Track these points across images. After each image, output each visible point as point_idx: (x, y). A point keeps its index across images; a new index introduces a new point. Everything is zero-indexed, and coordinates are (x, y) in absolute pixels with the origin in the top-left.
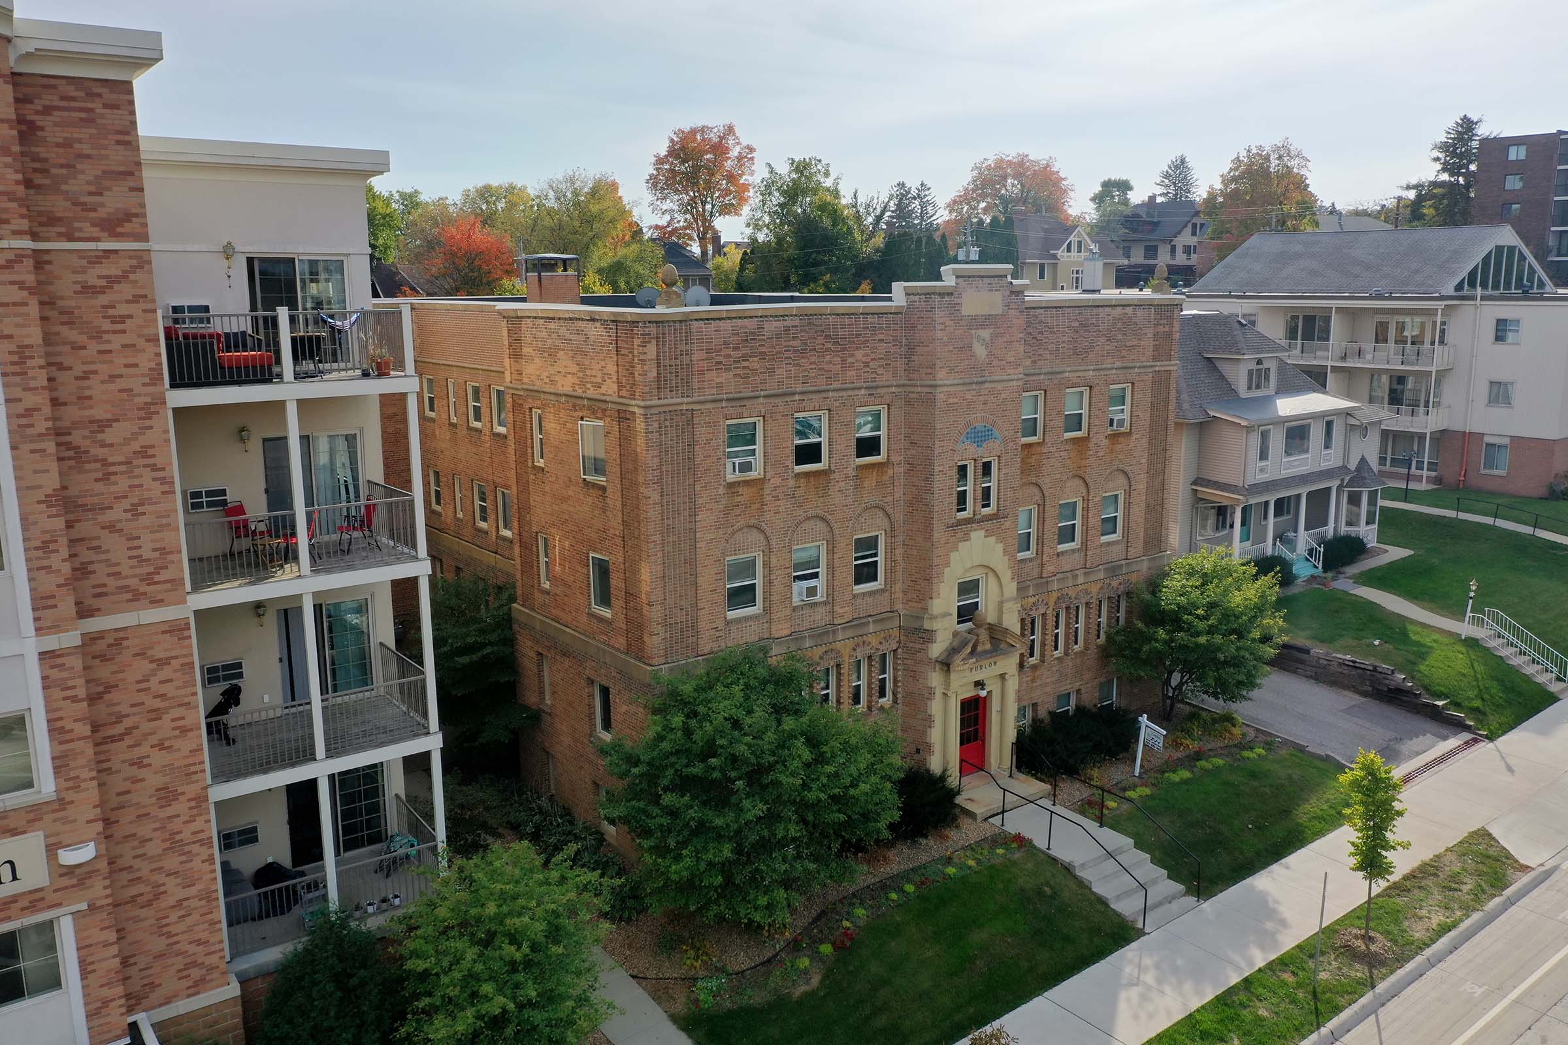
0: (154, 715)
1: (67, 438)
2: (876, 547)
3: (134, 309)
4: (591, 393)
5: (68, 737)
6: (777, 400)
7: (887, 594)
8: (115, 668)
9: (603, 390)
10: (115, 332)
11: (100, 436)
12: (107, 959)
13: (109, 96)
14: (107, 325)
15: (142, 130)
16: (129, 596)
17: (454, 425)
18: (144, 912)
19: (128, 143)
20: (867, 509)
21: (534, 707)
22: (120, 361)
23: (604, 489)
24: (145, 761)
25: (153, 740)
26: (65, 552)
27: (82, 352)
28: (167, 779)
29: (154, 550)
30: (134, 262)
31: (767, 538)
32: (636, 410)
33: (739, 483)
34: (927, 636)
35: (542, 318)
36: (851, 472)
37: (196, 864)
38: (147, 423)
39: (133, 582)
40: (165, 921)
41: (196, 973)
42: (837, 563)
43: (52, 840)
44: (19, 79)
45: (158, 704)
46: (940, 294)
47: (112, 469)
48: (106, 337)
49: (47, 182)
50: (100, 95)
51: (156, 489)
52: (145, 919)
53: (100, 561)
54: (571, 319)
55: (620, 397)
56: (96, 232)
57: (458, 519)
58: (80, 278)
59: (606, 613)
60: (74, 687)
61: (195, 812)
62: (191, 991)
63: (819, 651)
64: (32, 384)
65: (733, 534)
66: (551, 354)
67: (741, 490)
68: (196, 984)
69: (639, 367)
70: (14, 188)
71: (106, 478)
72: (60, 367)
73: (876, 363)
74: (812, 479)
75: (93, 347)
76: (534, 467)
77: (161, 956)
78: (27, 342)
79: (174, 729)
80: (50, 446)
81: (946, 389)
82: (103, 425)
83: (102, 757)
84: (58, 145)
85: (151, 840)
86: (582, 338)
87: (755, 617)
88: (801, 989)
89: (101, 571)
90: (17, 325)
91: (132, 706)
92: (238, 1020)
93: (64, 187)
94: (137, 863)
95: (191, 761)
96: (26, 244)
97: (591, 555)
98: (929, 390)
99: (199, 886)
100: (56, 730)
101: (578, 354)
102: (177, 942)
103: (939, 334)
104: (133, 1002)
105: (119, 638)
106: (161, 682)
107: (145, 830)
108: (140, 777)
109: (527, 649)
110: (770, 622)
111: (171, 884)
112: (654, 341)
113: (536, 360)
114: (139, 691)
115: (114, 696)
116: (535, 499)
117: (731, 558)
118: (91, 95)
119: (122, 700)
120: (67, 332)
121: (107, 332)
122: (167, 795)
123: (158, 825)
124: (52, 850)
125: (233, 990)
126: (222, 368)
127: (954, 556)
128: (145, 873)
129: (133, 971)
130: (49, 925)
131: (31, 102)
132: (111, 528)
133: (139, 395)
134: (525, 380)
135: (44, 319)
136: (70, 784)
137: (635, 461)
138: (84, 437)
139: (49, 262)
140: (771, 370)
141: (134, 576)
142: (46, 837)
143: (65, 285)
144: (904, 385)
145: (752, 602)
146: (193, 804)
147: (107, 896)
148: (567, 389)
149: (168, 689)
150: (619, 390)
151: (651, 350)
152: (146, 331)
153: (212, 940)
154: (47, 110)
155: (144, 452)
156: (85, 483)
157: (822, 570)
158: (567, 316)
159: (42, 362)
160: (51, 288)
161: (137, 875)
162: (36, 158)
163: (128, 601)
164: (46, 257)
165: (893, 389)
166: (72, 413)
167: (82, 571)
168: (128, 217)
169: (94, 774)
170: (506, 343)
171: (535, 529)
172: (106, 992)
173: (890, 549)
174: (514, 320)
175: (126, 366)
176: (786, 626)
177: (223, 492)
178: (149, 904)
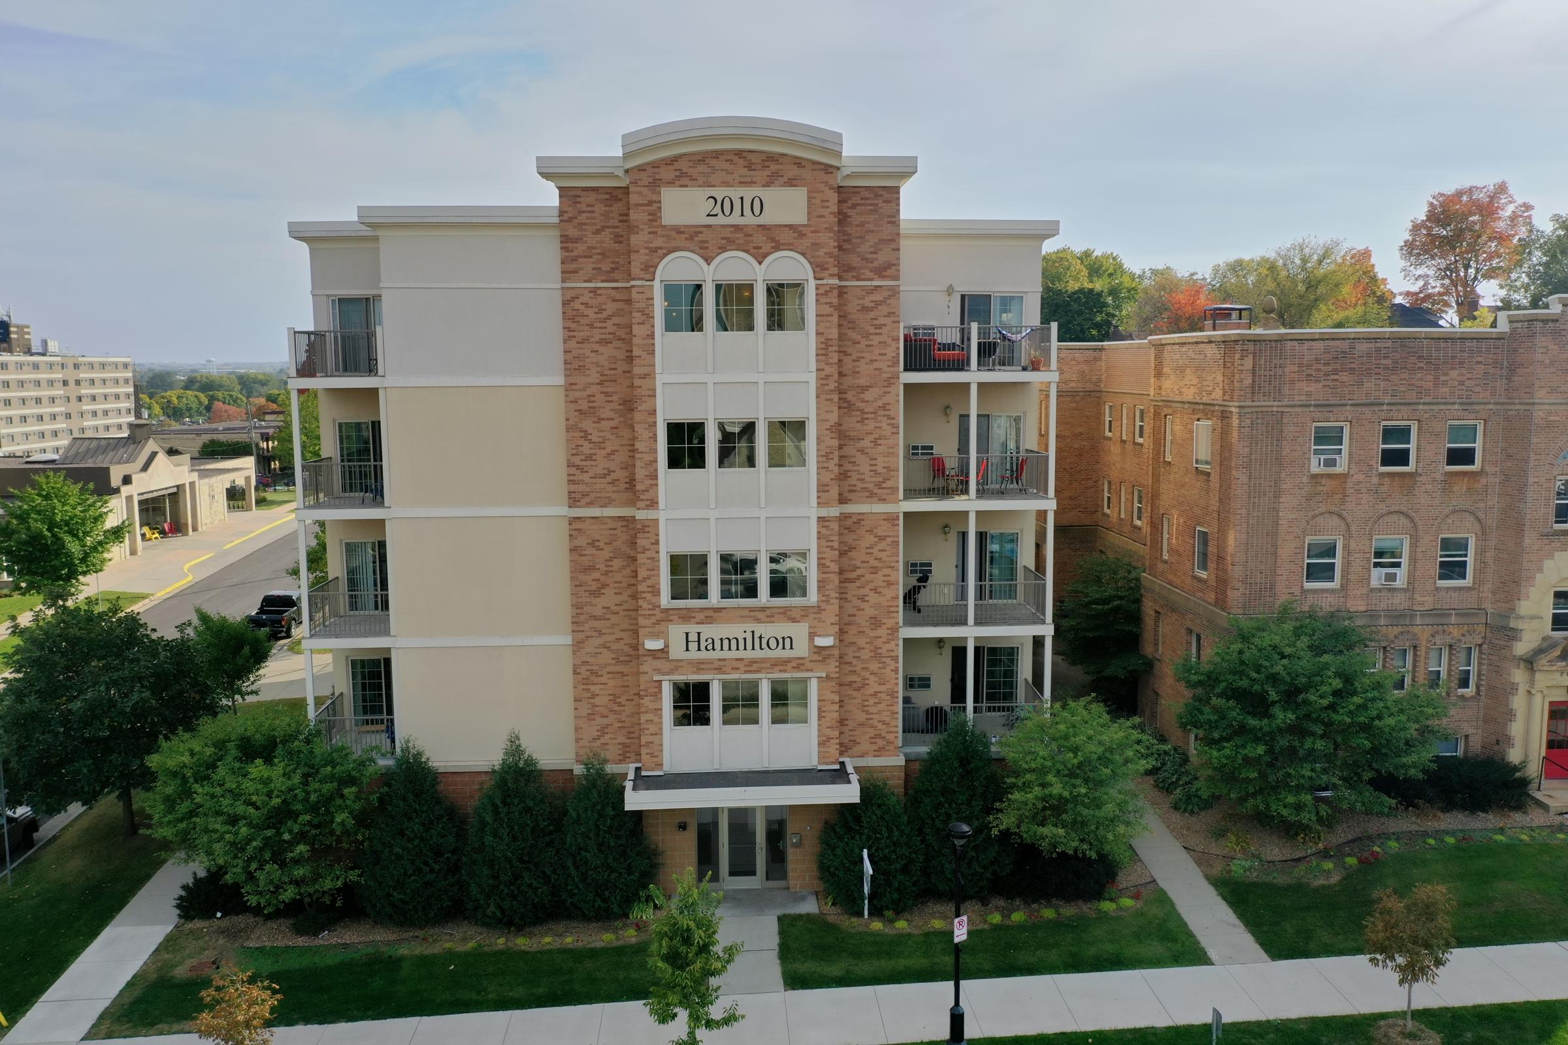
0: (873, 570)
1: (845, 396)
2: (1466, 550)
3: (888, 321)
4: (1205, 400)
5: (827, 570)
6: (1364, 409)
7: (1474, 592)
8: (855, 537)
9: (1213, 397)
10: (876, 334)
11: (862, 396)
12: (833, 715)
13: (886, 196)
14: (872, 330)
15: (904, 215)
16: (868, 494)
17: (1123, 442)
18: (855, 694)
19: (894, 222)
20: (1454, 512)
21: (1150, 657)
22: (877, 351)
23: (1208, 474)
24: (866, 598)
25: (871, 586)
26: (836, 460)
27: (858, 346)
28: (877, 612)
29: (884, 468)
30: (890, 293)
31: (1347, 525)
32: (1233, 409)
33: (1322, 475)
34: (1513, 635)
35: (1178, 344)
36: (1439, 477)
37: (887, 671)
38: (888, 389)
39: (871, 486)
40: (866, 703)
41: (881, 743)
42: (1419, 555)
43: (812, 630)
44: (841, 189)
45: (876, 563)
46: (1543, 321)
47: (866, 416)
48: (871, 337)
49: (850, 247)
50: (882, 196)
51: (888, 430)
52: (855, 698)
53: (854, 471)
54: (1197, 343)
55: (1224, 400)
56: (872, 275)
57: (1121, 519)
58: (861, 302)
59: (1203, 575)
60: (833, 541)
61: (890, 637)
62: (876, 753)
63: (1396, 630)
64: (831, 361)
65: (1314, 517)
66: (1181, 371)
67: (1323, 481)
68: (879, 750)
69: (1237, 376)
70: (832, 250)
71: (862, 421)
72: (846, 354)
73: (1472, 383)
74: (1396, 479)
75: (864, 342)
76: (1165, 462)
77: (862, 724)
78: (830, 337)
79: (884, 581)
80: (836, 397)
81: (1545, 407)
82: (864, 389)
83: (842, 591)
84: (857, 226)
85: (863, 648)
86: (1202, 357)
87: (1332, 591)
88: (1321, 882)
89: (854, 476)
90: (826, 328)
91: (862, 562)
92: (902, 782)
93: (858, 250)
94: (855, 661)
95: (891, 604)
96: (835, 281)
97: (1198, 528)
98: (1527, 407)
99: (888, 686)
100: (821, 565)
101: (1199, 369)
102: (872, 719)
103: (1539, 357)
104: (843, 749)
105: (860, 519)
106: (880, 551)
107: (862, 641)
108: (862, 607)
109: (1149, 607)
110: (1346, 597)
111: (872, 680)
112: (1251, 356)
113: (1172, 377)
114: (867, 554)
115: (852, 554)
116: (1164, 487)
117: (1312, 537)
118: (877, 196)
119: (858, 556)
120: (853, 335)
121: (871, 334)
122: (876, 623)
123: (868, 640)
124: (812, 636)
125: (900, 761)
126: (935, 360)
127: (1548, 564)
128: (858, 669)
129: (845, 729)
130: (805, 681)
131: (846, 202)
132: (862, 451)
133: (885, 372)
134: (1163, 393)
135: (840, 325)
136: (825, 598)
137: (1230, 450)
138: (854, 396)
139: (846, 293)
140: (1360, 384)
141: (871, 482)
142: (810, 627)
143: (852, 307)
144: (1503, 404)
145: (1331, 579)
146: (889, 632)
147: (836, 673)
148: (1190, 398)
149: (883, 555)
150: (1224, 395)
151: (1248, 363)
152: (892, 334)
153: (892, 724)
154: (854, 206)
155: (884, 407)
156: (851, 423)
157: (1404, 561)
158: (1193, 340)
159: (836, 349)
160: (845, 308)
161: (854, 669)
162: (845, 233)
163: (867, 497)
164: (845, 290)
165: (1491, 407)
166: (848, 381)
167: (843, 476)
168: (889, 266)
169: (837, 595)
170: (1153, 366)
171: (1162, 512)
172: (830, 733)
173: (1481, 552)
174: (1160, 347)
175: (880, 354)
176: (1363, 603)
177: (931, 448)
178: (859, 689)
